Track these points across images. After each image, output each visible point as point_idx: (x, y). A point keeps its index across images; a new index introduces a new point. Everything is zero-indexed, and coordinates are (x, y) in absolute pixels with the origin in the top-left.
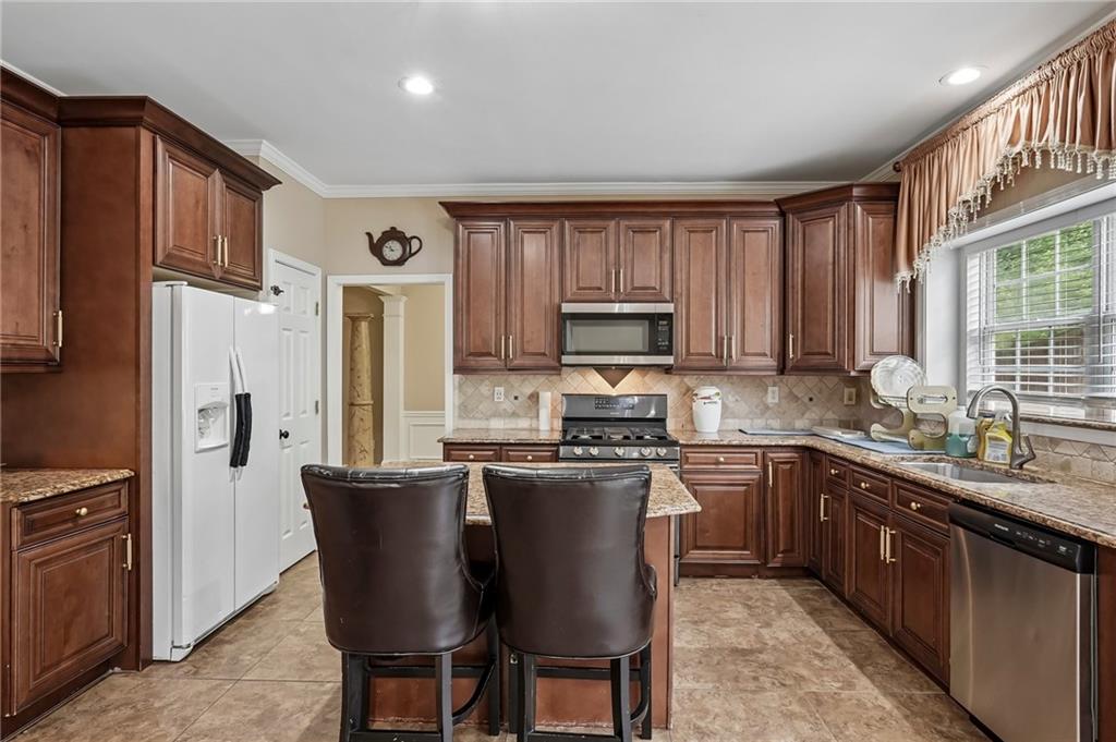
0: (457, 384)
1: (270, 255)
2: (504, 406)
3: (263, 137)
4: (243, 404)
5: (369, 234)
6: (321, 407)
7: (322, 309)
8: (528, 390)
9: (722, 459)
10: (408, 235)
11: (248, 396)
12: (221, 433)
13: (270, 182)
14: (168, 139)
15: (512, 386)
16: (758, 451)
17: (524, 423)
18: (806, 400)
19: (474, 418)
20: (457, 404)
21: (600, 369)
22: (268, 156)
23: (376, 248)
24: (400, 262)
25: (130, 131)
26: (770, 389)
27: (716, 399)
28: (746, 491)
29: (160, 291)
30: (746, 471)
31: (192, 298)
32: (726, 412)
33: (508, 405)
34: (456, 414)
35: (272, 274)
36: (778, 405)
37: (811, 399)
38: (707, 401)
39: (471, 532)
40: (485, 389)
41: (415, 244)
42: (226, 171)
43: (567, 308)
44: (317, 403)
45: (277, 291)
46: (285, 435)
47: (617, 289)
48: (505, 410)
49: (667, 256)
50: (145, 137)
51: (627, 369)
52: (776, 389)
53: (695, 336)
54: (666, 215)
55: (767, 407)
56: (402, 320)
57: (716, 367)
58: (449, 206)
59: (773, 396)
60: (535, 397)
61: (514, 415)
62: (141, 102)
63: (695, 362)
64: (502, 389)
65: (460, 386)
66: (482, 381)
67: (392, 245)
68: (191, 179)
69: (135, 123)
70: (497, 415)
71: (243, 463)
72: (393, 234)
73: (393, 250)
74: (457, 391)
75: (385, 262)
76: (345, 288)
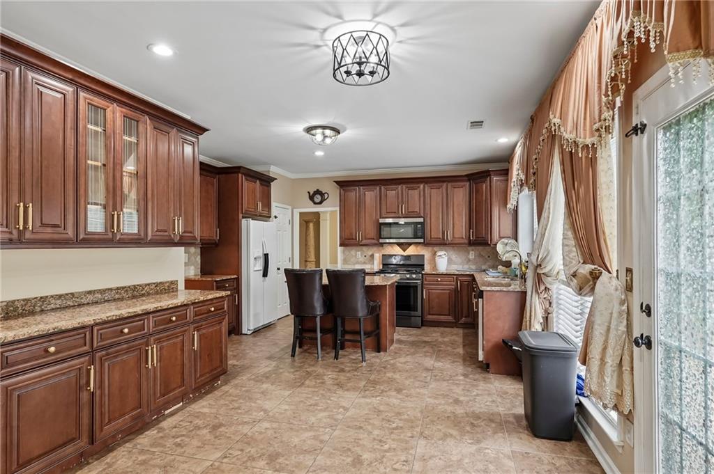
1: (274, 204)
2: (361, 260)
3: (271, 164)
4: (266, 256)
5: (309, 192)
6: (292, 260)
7: (292, 222)
8: (370, 253)
9: (439, 280)
10: (324, 192)
11: (268, 254)
12: (260, 266)
13: (273, 179)
14: (246, 175)
15: (364, 251)
16: (455, 277)
17: (368, 266)
18: (487, 257)
19: (349, 264)
20: (342, 258)
21: (399, 245)
22: (274, 171)
23: (311, 198)
24: (320, 203)
25: (236, 175)
26: (471, 252)
27: (444, 256)
28: (449, 293)
29: (244, 222)
30: (450, 285)
31: (253, 224)
32: (450, 261)
33: (362, 259)
34: (342, 263)
35: (274, 211)
36: (474, 259)
37: (489, 257)
38: (440, 257)
39: (324, 287)
40: (353, 253)
41: (326, 196)
42: (260, 180)
43: (381, 221)
44: (290, 258)
45: (276, 217)
46: (279, 269)
47: (402, 212)
49: (422, 199)
50: (240, 175)
51: (410, 244)
52: (473, 252)
53: (434, 232)
54: (422, 182)
55: (469, 260)
56: (328, 222)
57: (443, 244)
58: (337, 183)
59: (472, 255)
60: (372, 256)
61: (365, 263)
62: (239, 168)
63: (433, 241)
64: (360, 253)
65: (343, 251)
66: (352, 249)
67: (317, 196)
68: (251, 184)
69: (238, 173)
70: (358, 263)
71: (266, 276)
72: (318, 192)
73: (318, 198)
74: (342, 254)
75: (315, 203)
76: (300, 213)
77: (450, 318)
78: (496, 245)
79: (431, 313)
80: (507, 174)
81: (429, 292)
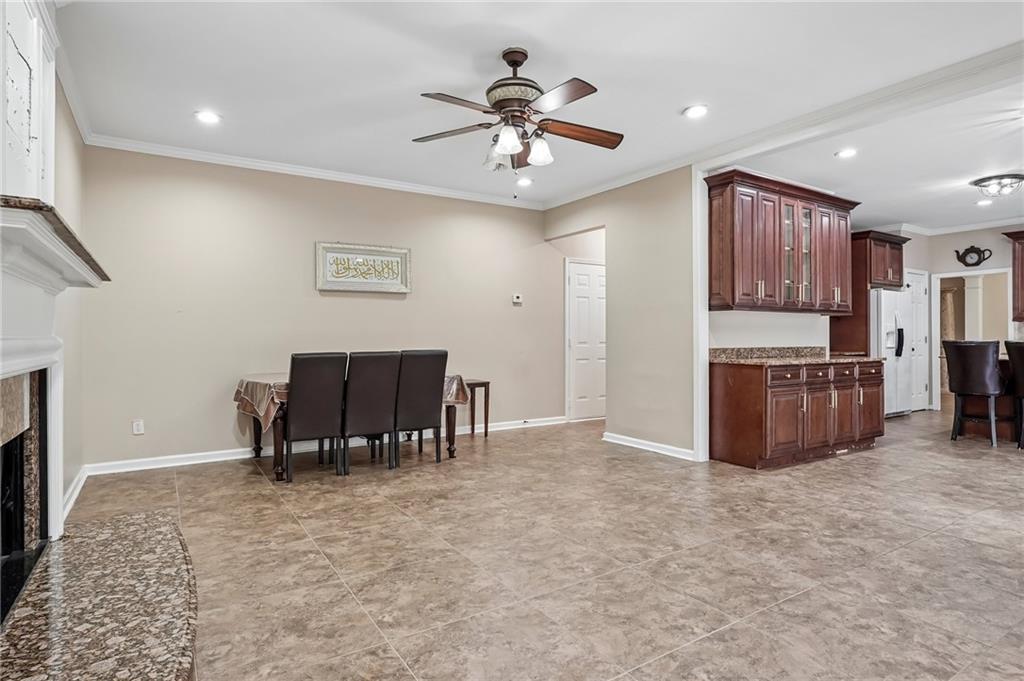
0: (1016, 327)
1: (906, 270)
3: (901, 222)
4: (900, 332)
5: (957, 252)
6: (929, 340)
7: (929, 292)
10: (982, 249)
11: (902, 329)
12: (892, 342)
13: (905, 240)
14: (875, 239)
22: (905, 230)
23: (961, 258)
24: (977, 264)
25: (863, 241)
29: (873, 293)
31: (885, 294)
35: (907, 279)
41: (987, 254)
42: (890, 243)
44: (926, 338)
45: (908, 286)
46: (913, 349)
50: (868, 240)
56: (980, 291)
58: (1008, 234)
62: (869, 232)
65: (1019, 328)
67: (972, 255)
68: (881, 249)
69: (866, 238)
71: (900, 355)
72: (972, 250)
73: (973, 258)
74: (1016, 331)
75: (967, 265)
76: (942, 280)
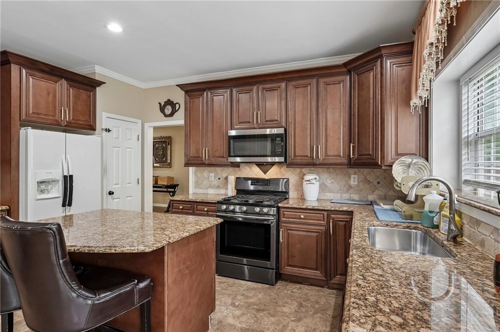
0: (194, 172)
2: (214, 183)
5: (159, 103)
6: (141, 181)
7: (141, 138)
8: (225, 175)
9: (302, 216)
10: (175, 102)
12: (56, 192)
13: (100, 83)
14: (27, 67)
15: (217, 173)
16: (325, 213)
17: (222, 191)
18: (375, 183)
19: (201, 188)
20: (194, 181)
21: (259, 165)
22: (99, 72)
23: (162, 109)
24: (171, 115)
26: (352, 176)
27: (314, 181)
28: (317, 236)
29: (22, 131)
30: (318, 225)
32: (323, 188)
33: (216, 182)
34: (194, 186)
35: (103, 123)
36: (358, 186)
37: (379, 183)
38: (308, 182)
40: (205, 174)
41: (177, 106)
42: (66, 79)
43: (231, 133)
44: (138, 179)
45: (107, 130)
46: (111, 193)
47: (257, 122)
48: (214, 185)
49: (283, 103)
51: (272, 164)
52: (356, 176)
53: (299, 146)
54: (282, 80)
55: (350, 187)
57: (311, 164)
58: (181, 86)
59: (354, 180)
60: (226, 179)
61: (218, 187)
63: (298, 160)
64: (213, 174)
65: (195, 173)
66: (205, 170)
67: (168, 107)
68: (45, 82)
70: (211, 187)
71: (70, 206)
72: (168, 102)
73: (169, 110)
74: (194, 175)
75: (166, 116)
76: (154, 128)
77: (317, 274)
78: (391, 166)
79: (290, 264)
80: (410, 53)
81: (288, 233)
